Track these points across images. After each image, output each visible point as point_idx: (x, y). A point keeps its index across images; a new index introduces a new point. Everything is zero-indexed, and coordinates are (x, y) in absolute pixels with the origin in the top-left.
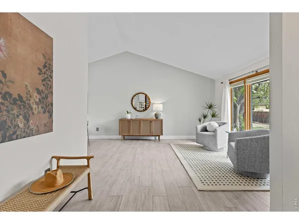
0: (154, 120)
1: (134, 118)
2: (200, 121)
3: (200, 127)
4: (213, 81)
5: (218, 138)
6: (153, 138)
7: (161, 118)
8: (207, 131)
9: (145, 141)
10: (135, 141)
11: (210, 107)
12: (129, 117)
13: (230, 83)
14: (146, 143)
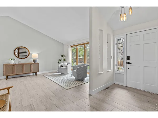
0: (33, 64)
1: (17, 63)
2: (58, 63)
3: (60, 65)
4: (63, 44)
5: (68, 69)
6: (32, 74)
7: (37, 62)
8: (62, 67)
9: (26, 77)
10: (18, 78)
11: (63, 56)
12: (13, 62)
13: (71, 46)
14: (28, 78)
